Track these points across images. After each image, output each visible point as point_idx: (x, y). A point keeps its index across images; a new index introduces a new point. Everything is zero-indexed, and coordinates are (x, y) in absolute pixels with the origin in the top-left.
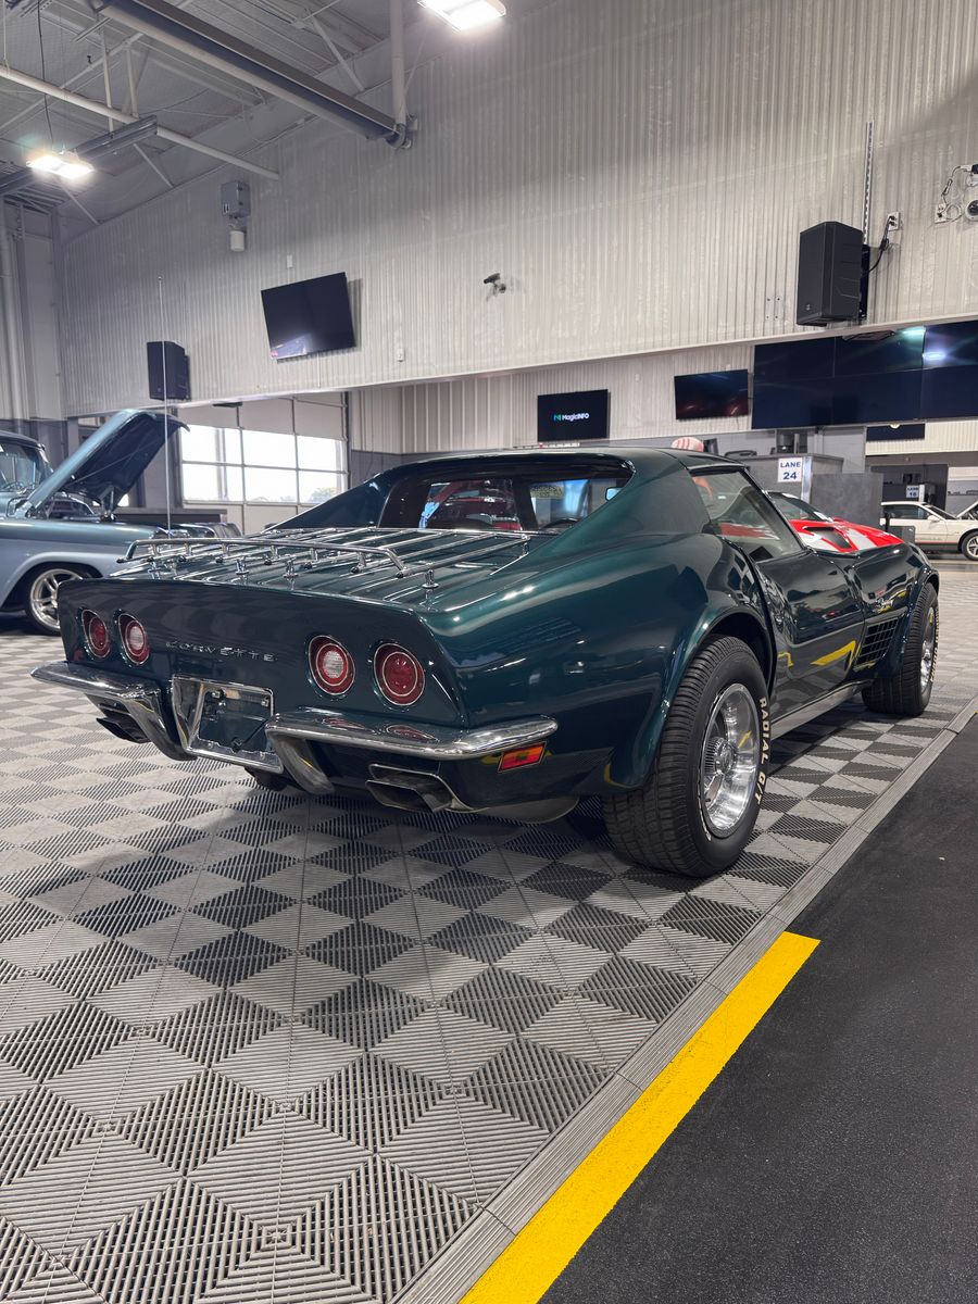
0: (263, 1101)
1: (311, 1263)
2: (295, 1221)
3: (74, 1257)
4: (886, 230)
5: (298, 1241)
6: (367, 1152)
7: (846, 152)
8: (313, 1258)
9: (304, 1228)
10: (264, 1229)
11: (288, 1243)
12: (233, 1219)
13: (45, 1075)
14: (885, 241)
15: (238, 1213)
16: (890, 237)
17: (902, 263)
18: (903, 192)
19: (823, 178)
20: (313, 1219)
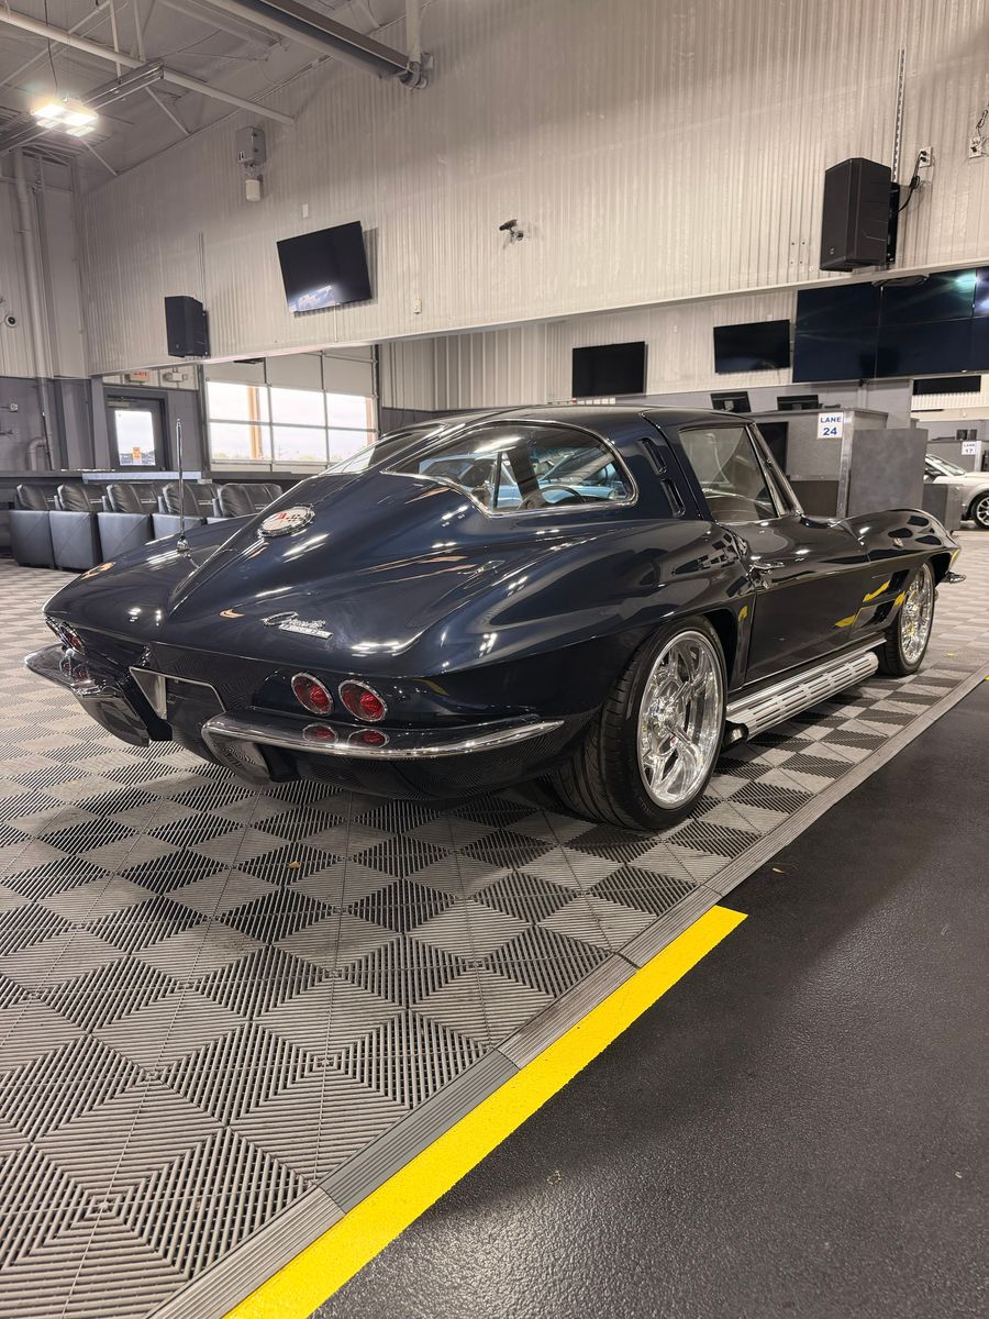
4: (917, 167)
7: (876, 82)
14: (915, 179)
16: (922, 174)
17: (934, 201)
18: (937, 125)
19: (852, 112)
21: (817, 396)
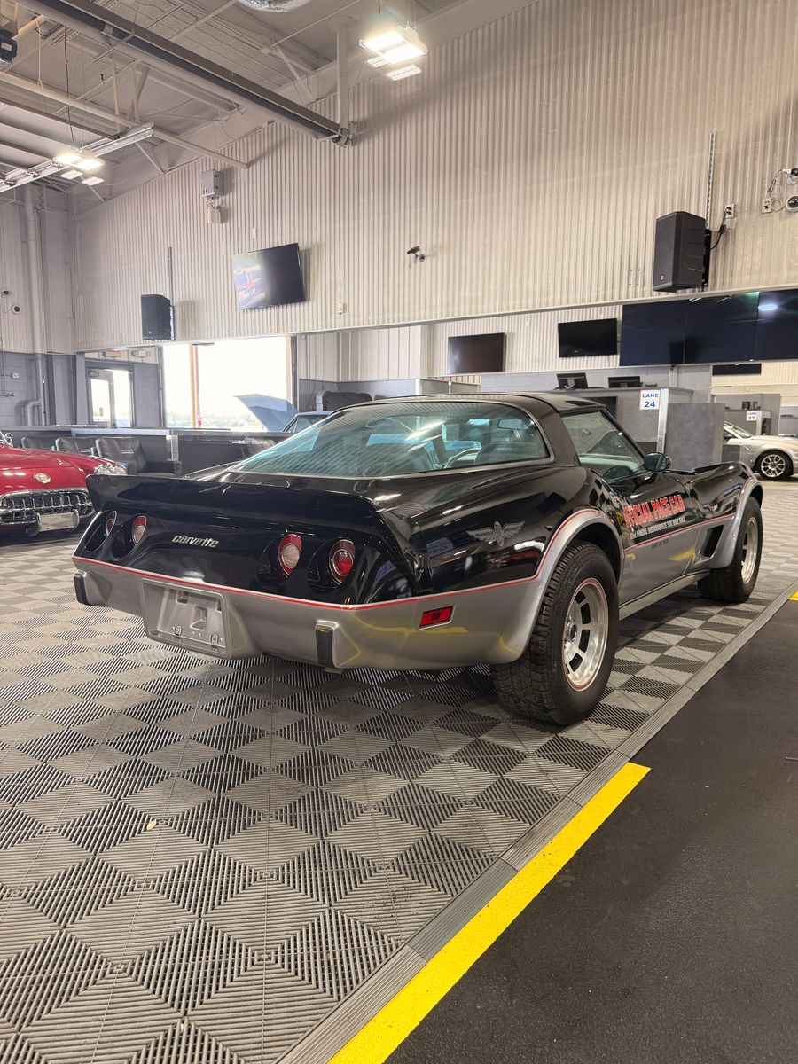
0: (251, 871)
1: (289, 974)
2: (277, 948)
3: (129, 966)
5: (279, 961)
6: (324, 906)
8: (290, 971)
9: (283, 952)
10: (256, 953)
11: (273, 961)
12: (235, 945)
13: (97, 850)
14: (723, 227)
15: (237, 942)
16: (727, 223)
20: (289, 947)
21: (638, 378)
